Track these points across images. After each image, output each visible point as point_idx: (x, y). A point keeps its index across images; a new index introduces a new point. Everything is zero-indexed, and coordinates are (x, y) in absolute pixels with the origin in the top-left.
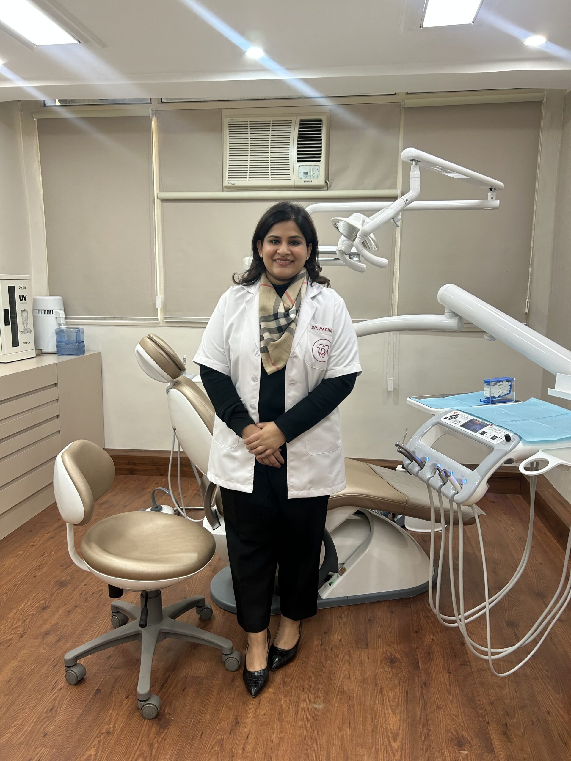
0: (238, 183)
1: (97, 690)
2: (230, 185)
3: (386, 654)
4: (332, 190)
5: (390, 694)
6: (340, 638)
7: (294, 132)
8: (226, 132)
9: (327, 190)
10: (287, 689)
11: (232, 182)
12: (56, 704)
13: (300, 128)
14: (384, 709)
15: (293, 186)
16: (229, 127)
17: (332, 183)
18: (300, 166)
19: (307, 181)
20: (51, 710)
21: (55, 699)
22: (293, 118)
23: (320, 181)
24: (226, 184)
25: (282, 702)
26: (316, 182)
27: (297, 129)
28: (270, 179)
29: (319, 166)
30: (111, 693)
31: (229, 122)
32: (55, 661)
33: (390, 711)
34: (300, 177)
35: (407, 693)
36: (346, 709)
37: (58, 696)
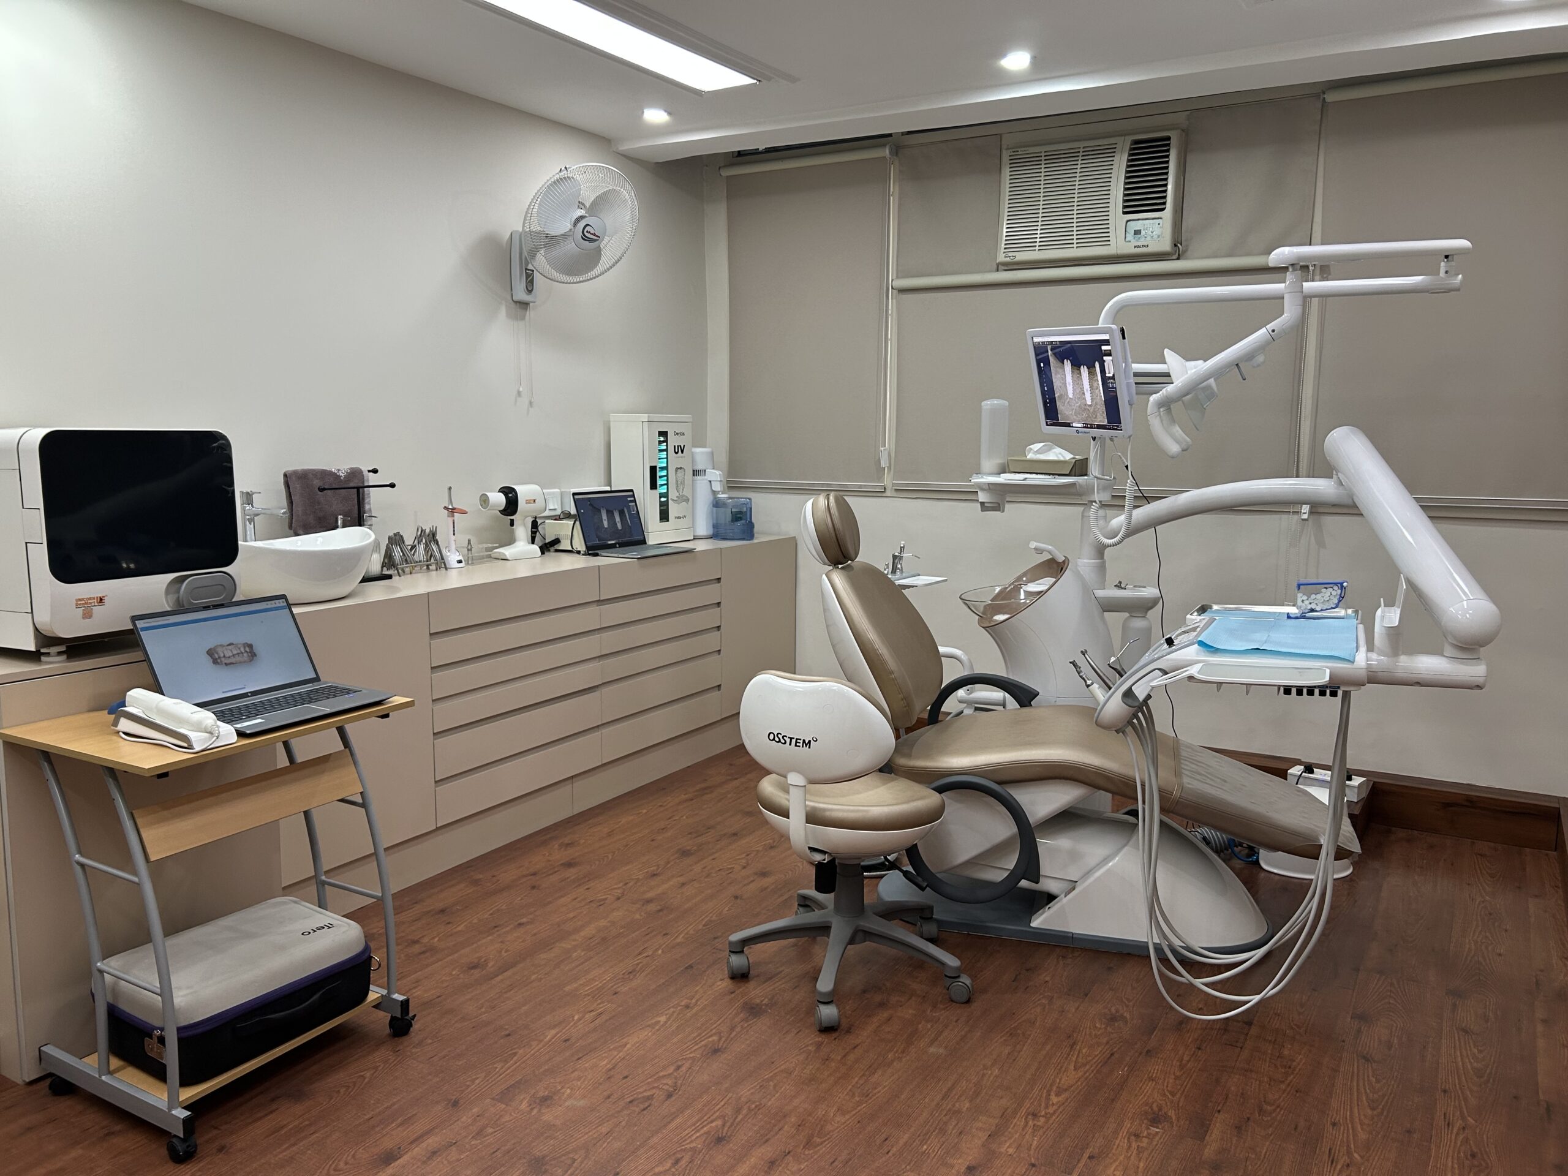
0: (1021, 256)
1: (689, 966)
2: (1008, 259)
3: (1110, 1010)
4: (1186, 259)
5: (1084, 1051)
6: (1047, 979)
7: (1120, 165)
8: (1006, 172)
9: (1178, 259)
10: (934, 1014)
11: (1010, 254)
12: (637, 969)
13: (1130, 155)
14: (1064, 1063)
15: (1114, 255)
16: (1011, 164)
17: (1187, 246)
18: (1128, 221)
19: (1139, 247)
20: (631, 973)
21: (638, 964)
22: (1119, 140)
23: (1166, 245)
24: (1001, 258)
25: (920, 1026)
26: (1154, 247)
27: (1125, 157)
28: (1075, 245)
29: (1161, 218)
30: (705, 971)
31: (1010, 156)
32: (649, 930)
33: (1072, 1067)
34: (1127, 240)
35: (1112, 1055)
36: (1007, 1051)
37: (640, 963)
